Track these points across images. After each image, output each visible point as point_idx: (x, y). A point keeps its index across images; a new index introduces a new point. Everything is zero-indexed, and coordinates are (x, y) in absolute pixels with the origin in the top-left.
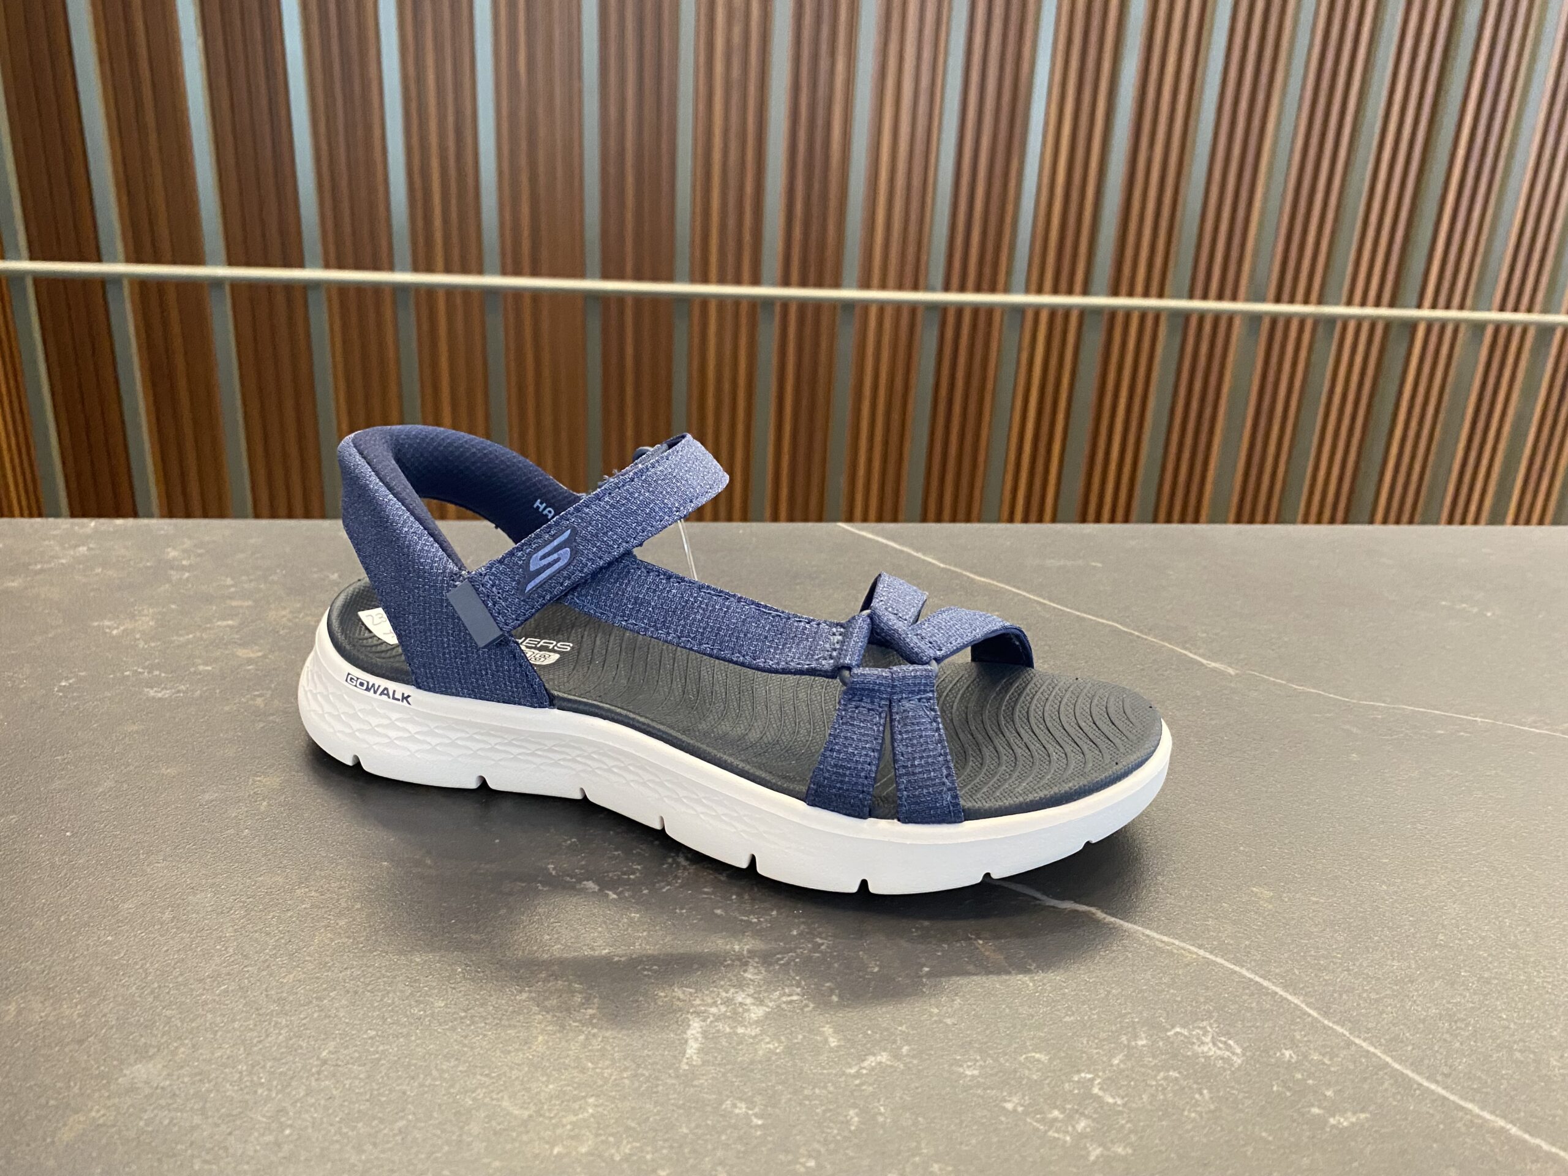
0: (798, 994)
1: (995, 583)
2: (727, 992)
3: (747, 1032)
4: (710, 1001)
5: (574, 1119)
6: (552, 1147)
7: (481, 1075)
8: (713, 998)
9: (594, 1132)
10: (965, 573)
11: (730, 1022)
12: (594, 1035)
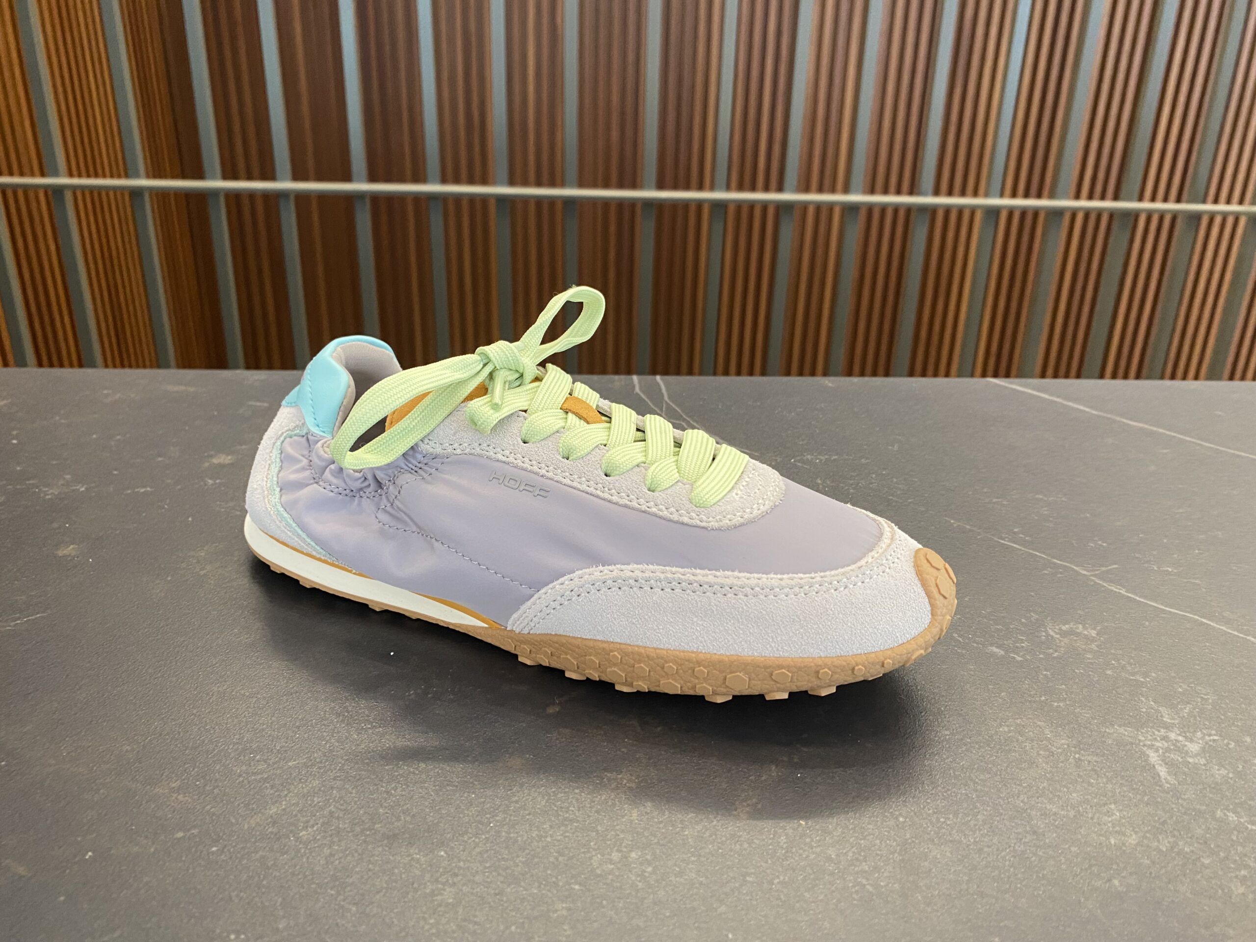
0: (1215, 735)
1: (1146, 426)
2: (1159, 731)
3: (1197, 761)
4: (1150, 738)
5: (1110, 819)
6: (1109, 839)
7: (1015, 784)
8: (1151, 736)
9: (1131, 829)
10: (1118, 419)
11: (1177, 753)
12: (1079, 759)
